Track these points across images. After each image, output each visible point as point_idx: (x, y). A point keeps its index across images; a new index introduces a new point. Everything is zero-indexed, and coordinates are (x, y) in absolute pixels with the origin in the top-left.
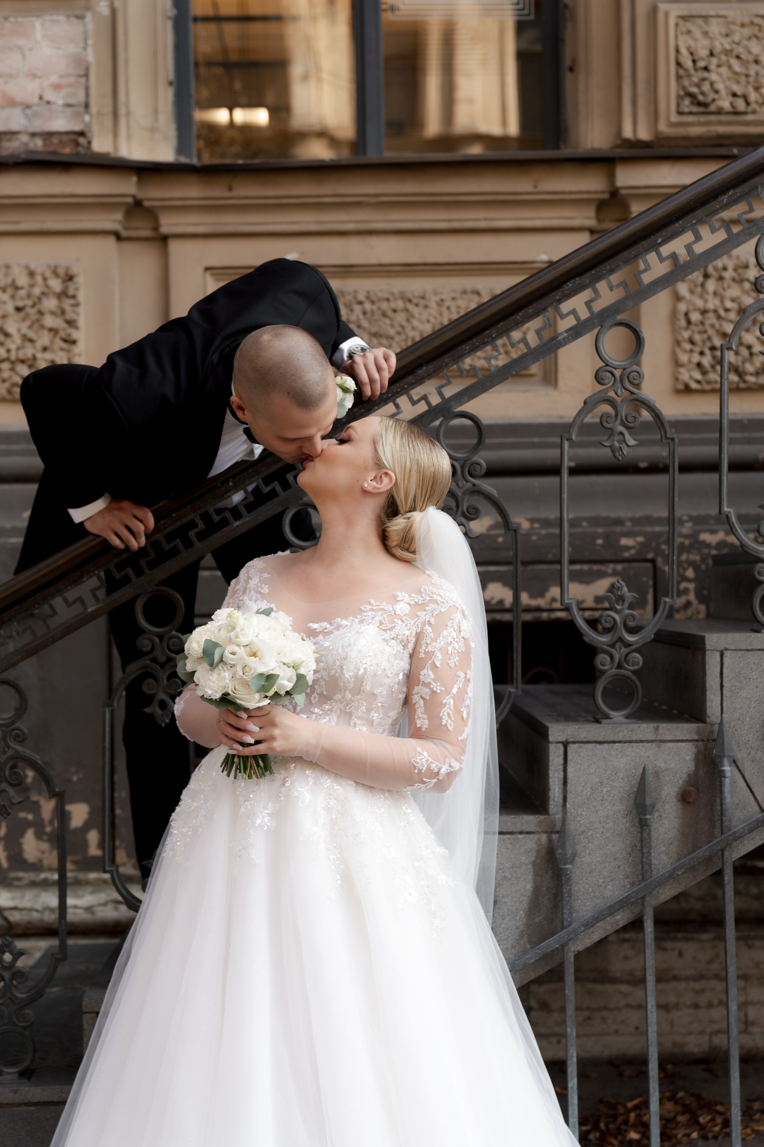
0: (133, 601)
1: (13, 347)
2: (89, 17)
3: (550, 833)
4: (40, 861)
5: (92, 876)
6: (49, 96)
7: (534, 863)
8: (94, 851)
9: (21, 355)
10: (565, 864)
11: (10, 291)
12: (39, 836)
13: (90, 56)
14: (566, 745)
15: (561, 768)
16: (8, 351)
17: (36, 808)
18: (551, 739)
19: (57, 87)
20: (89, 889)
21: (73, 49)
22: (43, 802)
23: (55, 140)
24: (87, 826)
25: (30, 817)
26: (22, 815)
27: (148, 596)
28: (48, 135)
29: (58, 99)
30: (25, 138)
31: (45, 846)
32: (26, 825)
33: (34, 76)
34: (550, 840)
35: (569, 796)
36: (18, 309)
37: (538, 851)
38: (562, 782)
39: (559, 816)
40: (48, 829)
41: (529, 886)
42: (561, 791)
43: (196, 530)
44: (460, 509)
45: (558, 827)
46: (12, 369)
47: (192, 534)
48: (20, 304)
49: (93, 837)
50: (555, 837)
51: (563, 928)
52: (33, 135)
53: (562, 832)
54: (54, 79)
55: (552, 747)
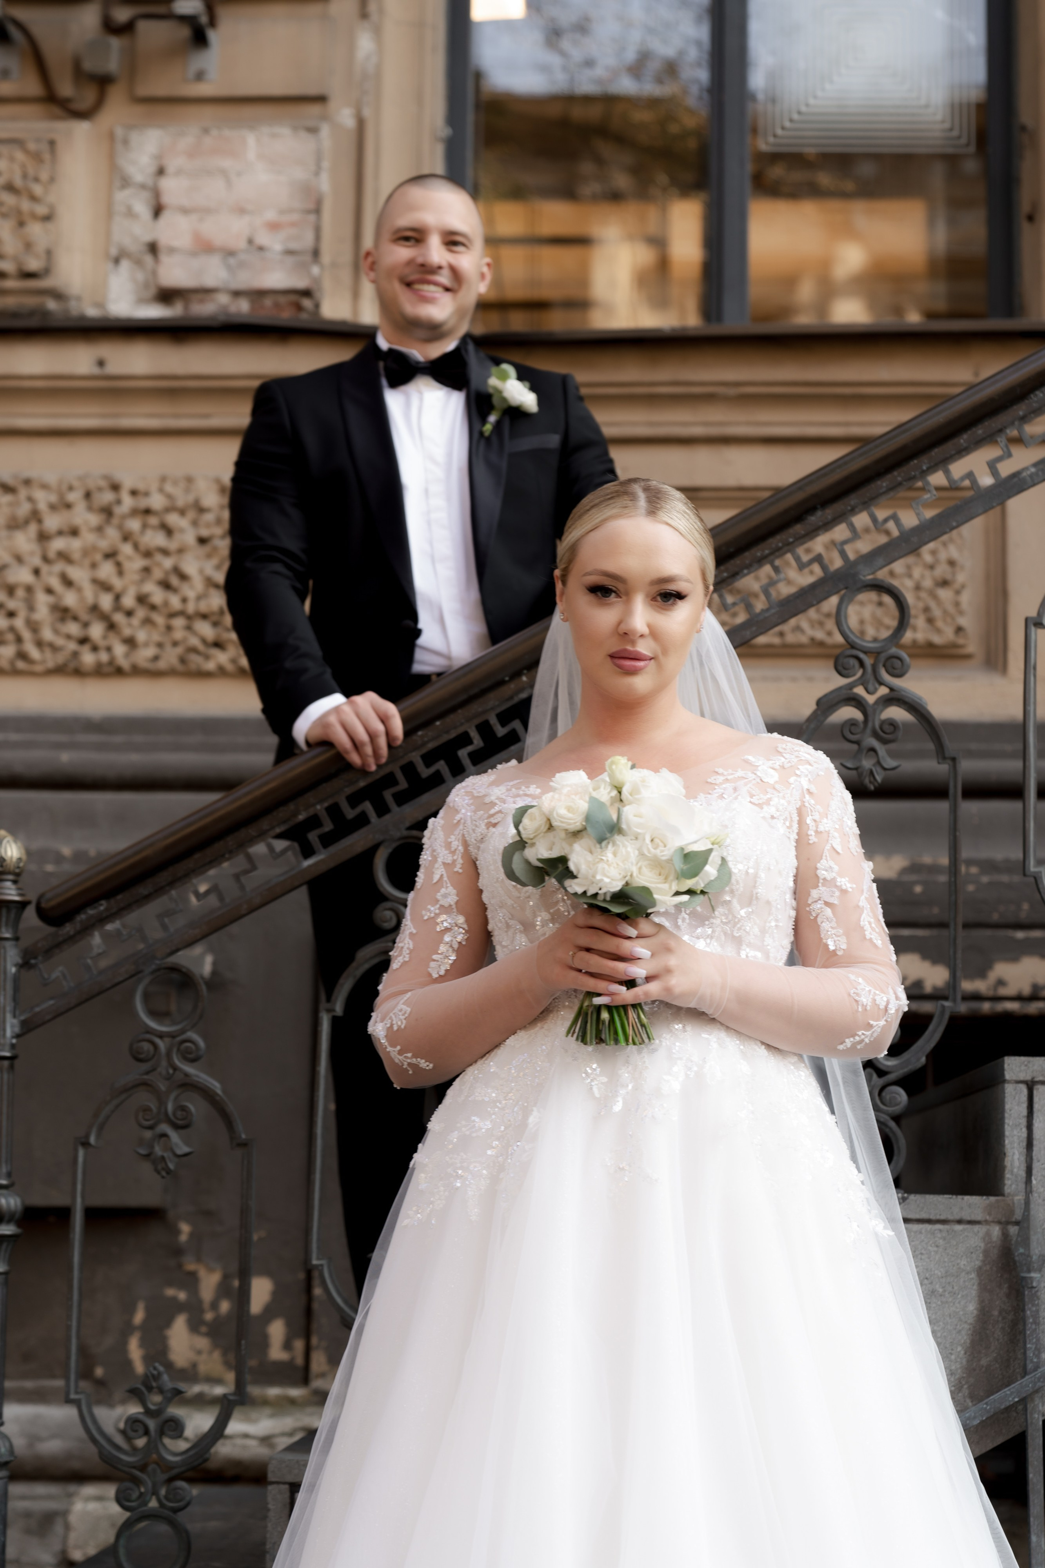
0: (371, 852)
1: (191, 594)
2: (325, 131)
3: (1005, 1223)
4: (194, 1365)
5: (273, 1392)
6: (263, 239)
7: (979, 1271)
8: (276, 1353)
9: (203, 607)
10: (1029, 1271)
11: (191, 514)
12: (194, 1326)
13: (325, 184)
14: (1031, 1086)
15: (1024, 1122)
16: (184, 600)
17: (191, 1281)
18: (1008, 1076)
19: (274, 227)
20: (268, 1411)
21: (300, 174)
22: (202, 1273)
23: (268, 302)
24: (269, 1313)
25: (182, 1296)
26: (170, 1292)
27: (394, 845)
28: (258, 295)
29: (275, 243)
30: (223, 299)
31: (203, 1342)
32: (176, 1307)
33: (241, 211)
34: (1005, 1235)
35: (1036, 1166)
36: (202, 541)
37: (986, 1253)
38: (1025, 1144)
39: (1020, 1198)
40: (209, 1316)
41: (972, 1307)
42: (1023, 1158)
43: (470, 748)
44: (870, 725)
45: (1018, 1215)
46: (189, 628)
47: (463, 753)
48: (204, 532)
49: (277, 1330)
50: (1013, 1230)
51: (1025, 1373)
52: (237, 294)
53: (1024, 1223)
54: (271, 215)
55: (1009, 1089)
